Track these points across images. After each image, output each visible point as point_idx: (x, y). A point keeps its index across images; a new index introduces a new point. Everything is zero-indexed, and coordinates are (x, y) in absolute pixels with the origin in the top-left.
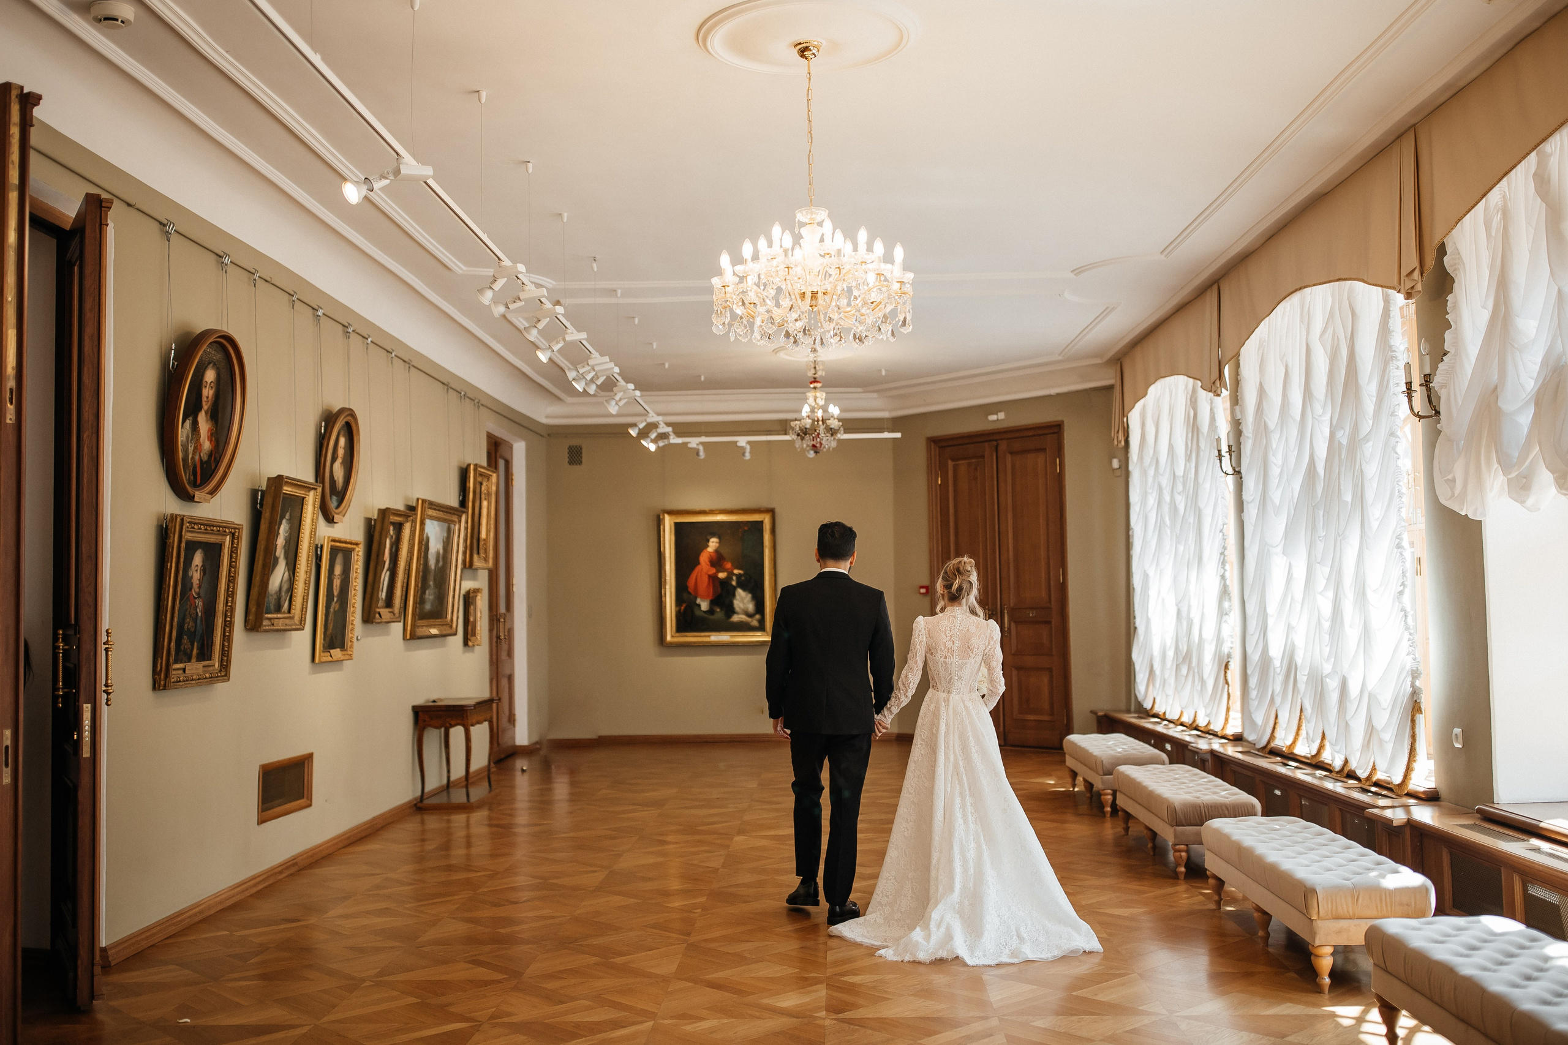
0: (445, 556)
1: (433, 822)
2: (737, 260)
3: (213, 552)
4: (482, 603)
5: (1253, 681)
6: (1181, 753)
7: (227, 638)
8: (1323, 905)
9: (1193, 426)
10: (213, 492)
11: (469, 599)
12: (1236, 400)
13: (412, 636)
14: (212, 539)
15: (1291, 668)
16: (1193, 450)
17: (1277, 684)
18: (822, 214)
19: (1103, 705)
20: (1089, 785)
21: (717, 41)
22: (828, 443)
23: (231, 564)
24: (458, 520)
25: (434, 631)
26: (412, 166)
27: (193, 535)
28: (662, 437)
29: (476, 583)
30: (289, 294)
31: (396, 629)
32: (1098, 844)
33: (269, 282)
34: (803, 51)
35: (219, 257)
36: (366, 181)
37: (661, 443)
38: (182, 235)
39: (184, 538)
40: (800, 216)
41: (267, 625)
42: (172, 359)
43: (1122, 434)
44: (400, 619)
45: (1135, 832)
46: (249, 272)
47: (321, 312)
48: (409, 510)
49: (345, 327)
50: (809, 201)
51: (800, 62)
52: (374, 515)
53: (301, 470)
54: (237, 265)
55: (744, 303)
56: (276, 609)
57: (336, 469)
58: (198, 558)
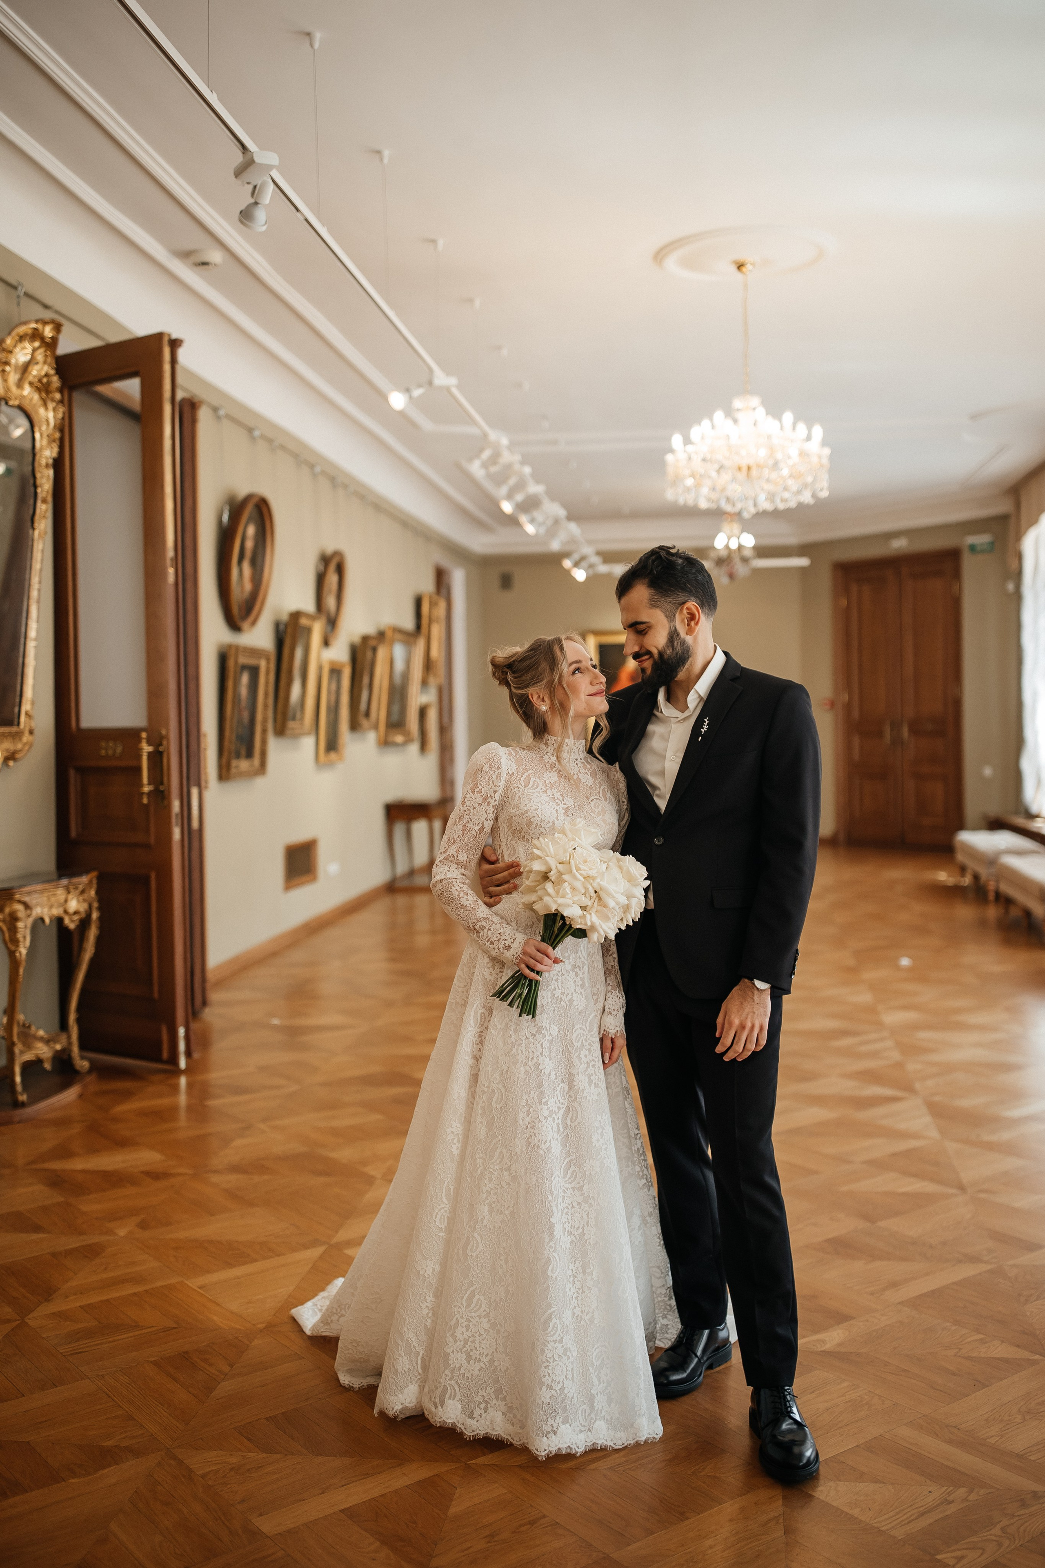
0: (406, 676)
2: (687, 441)
3: (254, 671)
4: (432, 716)
7: (264, 742)
10: (254, 623)
11: (423, 712)
13: (385, 743)
14: (252, 661)
18: (755, 401)
19: (994, 810)
20: (976, 877)
21: (671, 263)
22: (741, 570)
23: (267, 683)
24: (415, 643)
25: (399, 739)
26: (441, 379)
27: (243, 660)
28: (591, 566)
29: (429, 697)
30: (296, 456)
31: (371, 737)
32: (982, 923)
33: (282, 447)
34: (740, 266)
35: (250, 430)
36: (408, 390)
37: (591, 572)
38: (228, 417)
39: (236, 662)
40: (737, 403)
41: (288, 732)
42: (225, 518)
43: (1017, 561)
44: (376, 727)
45: (1015, 912)
46: (270, 441)
47: (318, 469)
48: (381, 635)
49: (333, 480)
50: (745, 391)
51: (738, 276)
52: (357, 640)
53: (308, 605)
54: (263, 437)
55: (693, 475)
56: (294, 719)
57: (330, 602)
58: (245, 678)
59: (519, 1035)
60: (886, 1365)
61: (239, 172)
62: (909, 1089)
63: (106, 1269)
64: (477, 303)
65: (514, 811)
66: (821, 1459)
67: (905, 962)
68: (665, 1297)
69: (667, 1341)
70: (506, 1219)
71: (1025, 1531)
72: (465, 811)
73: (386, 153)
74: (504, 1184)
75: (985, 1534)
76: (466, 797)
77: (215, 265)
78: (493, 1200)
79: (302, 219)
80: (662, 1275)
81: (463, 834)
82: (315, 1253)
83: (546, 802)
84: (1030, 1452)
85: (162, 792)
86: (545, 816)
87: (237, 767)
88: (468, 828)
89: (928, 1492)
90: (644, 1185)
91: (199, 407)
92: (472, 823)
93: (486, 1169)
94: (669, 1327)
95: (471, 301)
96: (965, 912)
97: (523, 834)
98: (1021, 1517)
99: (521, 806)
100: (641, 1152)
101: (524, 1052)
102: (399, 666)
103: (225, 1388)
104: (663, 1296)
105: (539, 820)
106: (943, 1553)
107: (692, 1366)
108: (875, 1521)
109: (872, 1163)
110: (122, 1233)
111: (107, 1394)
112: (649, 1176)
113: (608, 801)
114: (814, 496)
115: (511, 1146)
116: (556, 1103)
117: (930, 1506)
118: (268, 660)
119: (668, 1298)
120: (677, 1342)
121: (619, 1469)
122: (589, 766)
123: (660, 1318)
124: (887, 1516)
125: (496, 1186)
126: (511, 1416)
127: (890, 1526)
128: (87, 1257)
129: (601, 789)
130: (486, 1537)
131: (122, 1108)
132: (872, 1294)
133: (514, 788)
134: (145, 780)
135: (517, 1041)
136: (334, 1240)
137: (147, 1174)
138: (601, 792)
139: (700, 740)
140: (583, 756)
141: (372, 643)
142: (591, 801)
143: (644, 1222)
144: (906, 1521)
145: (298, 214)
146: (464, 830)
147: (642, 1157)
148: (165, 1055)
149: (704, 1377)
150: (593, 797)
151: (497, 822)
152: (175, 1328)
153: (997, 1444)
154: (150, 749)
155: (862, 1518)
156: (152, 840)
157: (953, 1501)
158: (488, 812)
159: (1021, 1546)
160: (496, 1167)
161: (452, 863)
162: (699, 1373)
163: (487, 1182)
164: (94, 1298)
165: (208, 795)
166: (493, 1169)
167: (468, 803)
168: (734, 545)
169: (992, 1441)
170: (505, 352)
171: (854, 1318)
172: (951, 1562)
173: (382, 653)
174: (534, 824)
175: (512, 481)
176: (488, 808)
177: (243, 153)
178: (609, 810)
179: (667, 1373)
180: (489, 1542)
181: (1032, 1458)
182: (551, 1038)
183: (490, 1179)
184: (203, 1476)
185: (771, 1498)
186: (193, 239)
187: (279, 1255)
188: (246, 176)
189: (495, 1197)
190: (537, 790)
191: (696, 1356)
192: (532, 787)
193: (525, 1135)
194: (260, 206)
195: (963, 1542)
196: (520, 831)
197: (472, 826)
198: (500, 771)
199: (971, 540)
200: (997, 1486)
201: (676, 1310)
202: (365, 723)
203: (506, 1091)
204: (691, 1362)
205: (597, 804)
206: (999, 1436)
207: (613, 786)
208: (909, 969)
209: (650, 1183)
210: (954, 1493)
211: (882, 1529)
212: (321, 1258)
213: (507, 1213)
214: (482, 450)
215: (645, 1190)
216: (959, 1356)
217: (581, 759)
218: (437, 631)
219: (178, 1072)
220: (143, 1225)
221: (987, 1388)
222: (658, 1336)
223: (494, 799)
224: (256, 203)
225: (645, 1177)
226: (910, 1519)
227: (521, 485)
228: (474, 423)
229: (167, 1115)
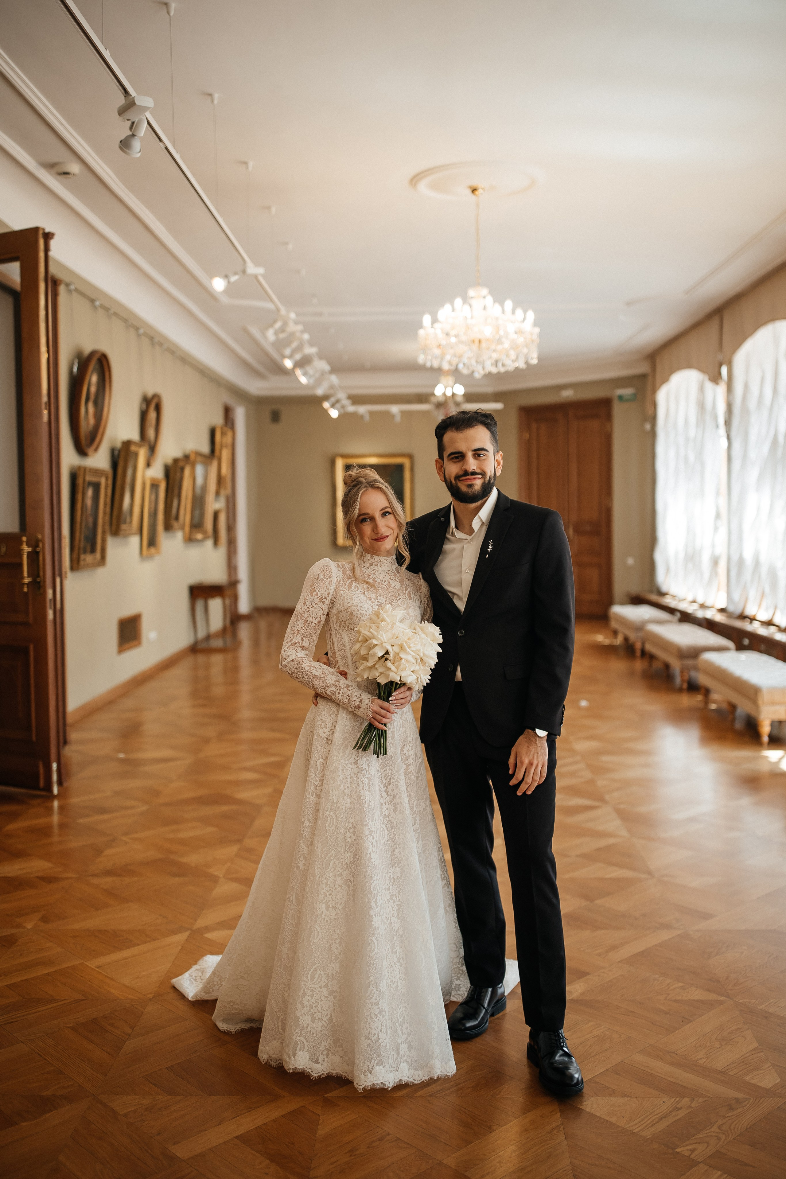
0: (204, 488)
1: (201, 659)
2: (435, 321)
3: (96, 487)
4: (222, 518)
5: (733, 573)
6: (686, 618)
7: (104, 541)
8: (764, 698)
9: (701, 406)
10: (96, 450)
11: (216, 516)
12: (730, 389)
13: (189, 540)
14: (95, 479)
15: (757, 563)
16: (701, 421)
17: (747, 575)
18: (485, 291)
19: (635, 589)
20: (626, 639)
21: (422, 186)
23: (106, 495)
24: (211, 463)
25: (199, 536)
26: (252, 269)
27: (89, 478)
28: (343, 407)
29: (220, 505)
30: (125, 321)
31: (179, 535)
32: (632, 673)
33: (116, 314)
34: (474, 190)
35: (92, 301)
36: (226, 277)
37: (342, 411)
38: (77, 290)
39: (84, 480)
40: (471, 293)
41: (122, 533)
42: (75, 369)
43: (653, 407)
44: (182, 528)
45: (656, 665)
46: (107, 309)
47: (141, 331)
48: (187, 457)
49: (152, 339)
50: (477, 284)
51: (472, 197)
52: (170, 461)
53: (134, 435)
54: (102, 306)
55: (439, 346)
56: (125, 522)
57: (151, 433)
58: (90, 492)
59: (345, 774)
60: (618, 1008)
61: (122, 112)
62: (602, 800)
63: (21, 955)
64: (273, 210)
65: (340, 607)
66: (584, 1081)
67: (584, 703)
68: (459, 964)
69: (459, 996)
70: (339, 912)
71: (735, 1128)
72: (306, 609)
73: (216, 96)
74: (337, 887)
75: (707, 1131)
76: (306, 599)
77: (74, 175)
78: (329, 899)
79: (163, 147)
80: (457, 949)
81: (304, 626)
82: (181, 937)
83: (364, 600)
84: (729, 1069)
85: (39, 583)
86: (363, 611)
87: (84, 560)
88: (308, 621)
89: (662, 1102)
90: (445, 884)
91: (60, 284)
92: (311, 618)
93: (322, 877)
94: (461, 986)
95: (269, 208)
96: (618, 665)
97: (347, 624)
98: (731, 1118)
99: (346, 604)
100: (442, 860)
101: (350, 787)
102: (199, 481)
103: (130, 1045)
104: (458, 964)
105: (359, 613)
106: (680, 1148)
107: (482, 1015)
108: (629, 1125)
109: (584, 856)
110: (29, 926)
111: (39, 1054)
112: (448, 878)
113: (412, 600)
114: (527, 363)
115: (342, 858)
116: (375, 825)
117: (666, 1112)
118: (107, 478)
119: (461, 965)
120: (470, 998)
121: (438, 1095)
122: (398, 575)
123: (455, 980)
124: (636, 1121)
125: (331, 889)
126: (347, 1058)
127: (639, 1129)
128: (5, 946)
129: (407, 592)
130: (349, 1152)
131: (11, 827)
132: (599, 955)
133: (341, 590)
134: (25, 574)
135: (343, 779)
136: (195, 927)
137: (42, 878)
138: (406, 593)
139: (487, 557)
140: (395, 568)
141: (181, 464)
142: (399, 600)
143: (446, 912)
144: (651, 1124)
145: (161, 144)
146: (305, 624)
147: (444, 864)
148: (42, 784)
149: (489, 1023)
150: (400, 597)
151: (328, 617)
152: (84, 1000)
153: (705, 1064)
154: (30, 549)
155: (619, 1124)
156: (31, 620)
157: (681, 1108)
158: (324, 609)
159: (733, 1139)
160: (331, 874)
161: (297, 647)
162: (486, 1020)
163: (324, 886)
164: (17, 979)
165: (67, 583)
166: (328, 876)
167: (308, 604)
168: (449, 393)
169: (701, 1062)
170: (290, 247)
171: (589, 974)
172: (687, 1153)
173: (187, 471)
174: (356, 616)
175: (294, 345)
176: (323, 606)
177: (125, 97)
178: (413, 606)
179: (464, 1022)
180: (351, 1156)
181: (731, 1073)
182: (370, 776)
183: (327, 884)
184: (125, 1115)
185: (552, 1112)
186: (59, 154)
187: (154, 940)
188: (128, 115)
189: (330, 897)
190: (357, 592)
191: (484, 1008)
192: (353, 590)
193: (352, 849)
194: (136, 137)
195: (693, 1138)
196: (345, 622)
197: (311, 620)
198: (331, 579)
199: (620, 392)
200: (709, 1095)
201: (467, 974)
202: (175, 524)
203: (336, 818)
204: (481, 1012)
205: (403, 602)
206: (705, 1058)
207: (418, 590)
208: (587, 709)
209: (449, 883)
210: (681, 1101)
211: (635, 1131)
212: (187, 940)
213: (340, 907)
214: (275, 321)
215: (445, 888)
216: (669, 1000)
217: (393, 570)
218: (225, 454)
219: (52, 797)
220: (45, 919)
221: (691, 1023)
222: (453, 994)
223: (328, 599)
224: (133, 135)
225: (445, 878)
226: (653, 1123)
227: (300, 348)
228: (271, 300)
229: (45, 831)
